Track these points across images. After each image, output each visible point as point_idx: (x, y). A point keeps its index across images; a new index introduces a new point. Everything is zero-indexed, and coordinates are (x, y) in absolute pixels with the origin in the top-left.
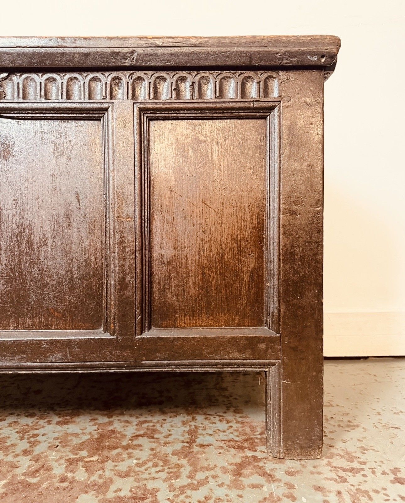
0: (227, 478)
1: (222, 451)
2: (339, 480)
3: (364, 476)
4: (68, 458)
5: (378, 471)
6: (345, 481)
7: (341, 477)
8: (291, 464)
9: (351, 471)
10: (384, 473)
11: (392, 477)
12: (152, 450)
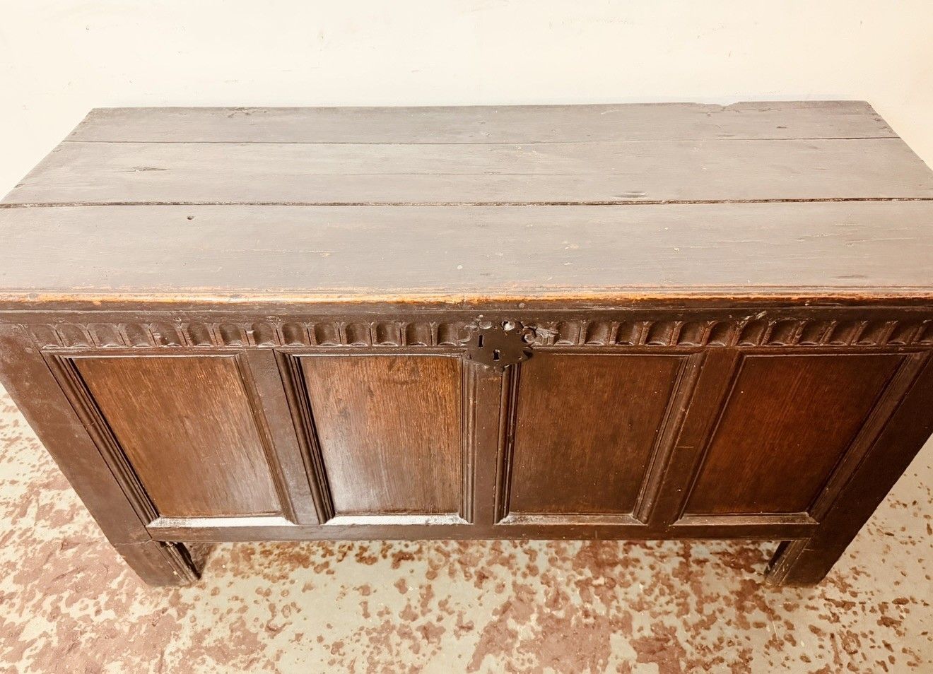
0: (732, 612)
1: (719, 571)
2: (832, 619)
3: (855, 613)
4: (576, 580)
5: (868, 607)
6: (837, 620)
7: (834, 615)
8: (789, 592)
9: (843, 607)
10: (873, 610)
11: (879, 616)
12: (652, 567)
